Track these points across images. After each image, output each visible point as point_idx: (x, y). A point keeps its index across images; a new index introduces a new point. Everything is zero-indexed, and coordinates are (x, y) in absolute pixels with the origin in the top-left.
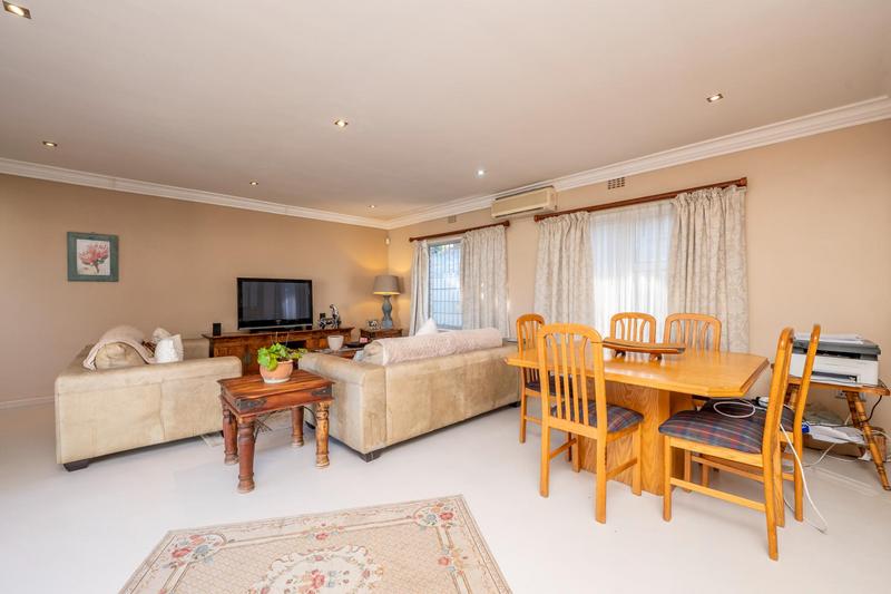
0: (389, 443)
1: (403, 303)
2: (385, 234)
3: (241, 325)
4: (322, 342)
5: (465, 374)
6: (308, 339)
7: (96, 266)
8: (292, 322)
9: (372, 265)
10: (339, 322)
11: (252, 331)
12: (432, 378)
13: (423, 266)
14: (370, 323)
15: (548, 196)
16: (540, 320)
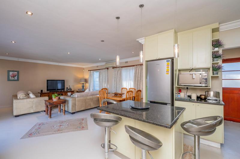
0: (76, 111)
1: (87, 85)
2: (83, 69)
3: (48, 90)
4: (67, 94)
5: (93, 99)
6: (63, 93)
7: (14, 77)
8: (60, 89)
9: (80, 76)
10: (71, 89)
11: (50, 92)
12: (85, 100)
13: (91, 77)
14: (79, 90)
15: (115, 64)
16: (107, 89)
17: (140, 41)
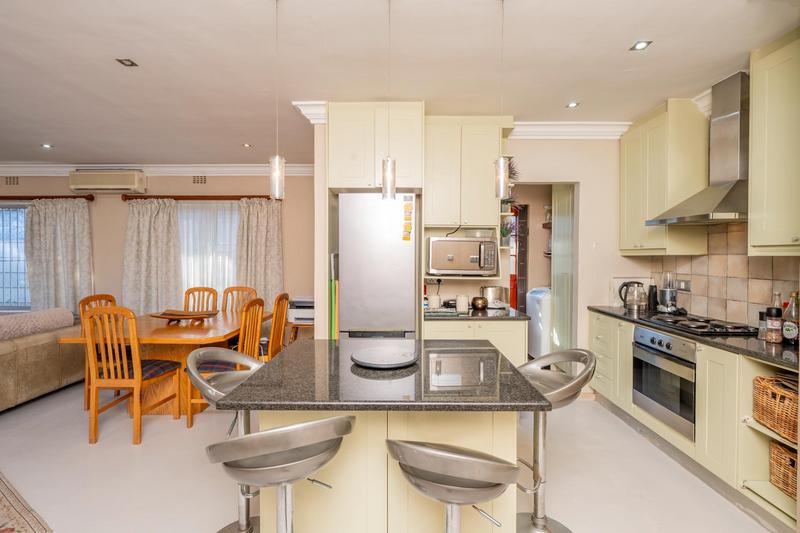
15: (136, 179)
16: (110, 299)
17: (304, 111)
